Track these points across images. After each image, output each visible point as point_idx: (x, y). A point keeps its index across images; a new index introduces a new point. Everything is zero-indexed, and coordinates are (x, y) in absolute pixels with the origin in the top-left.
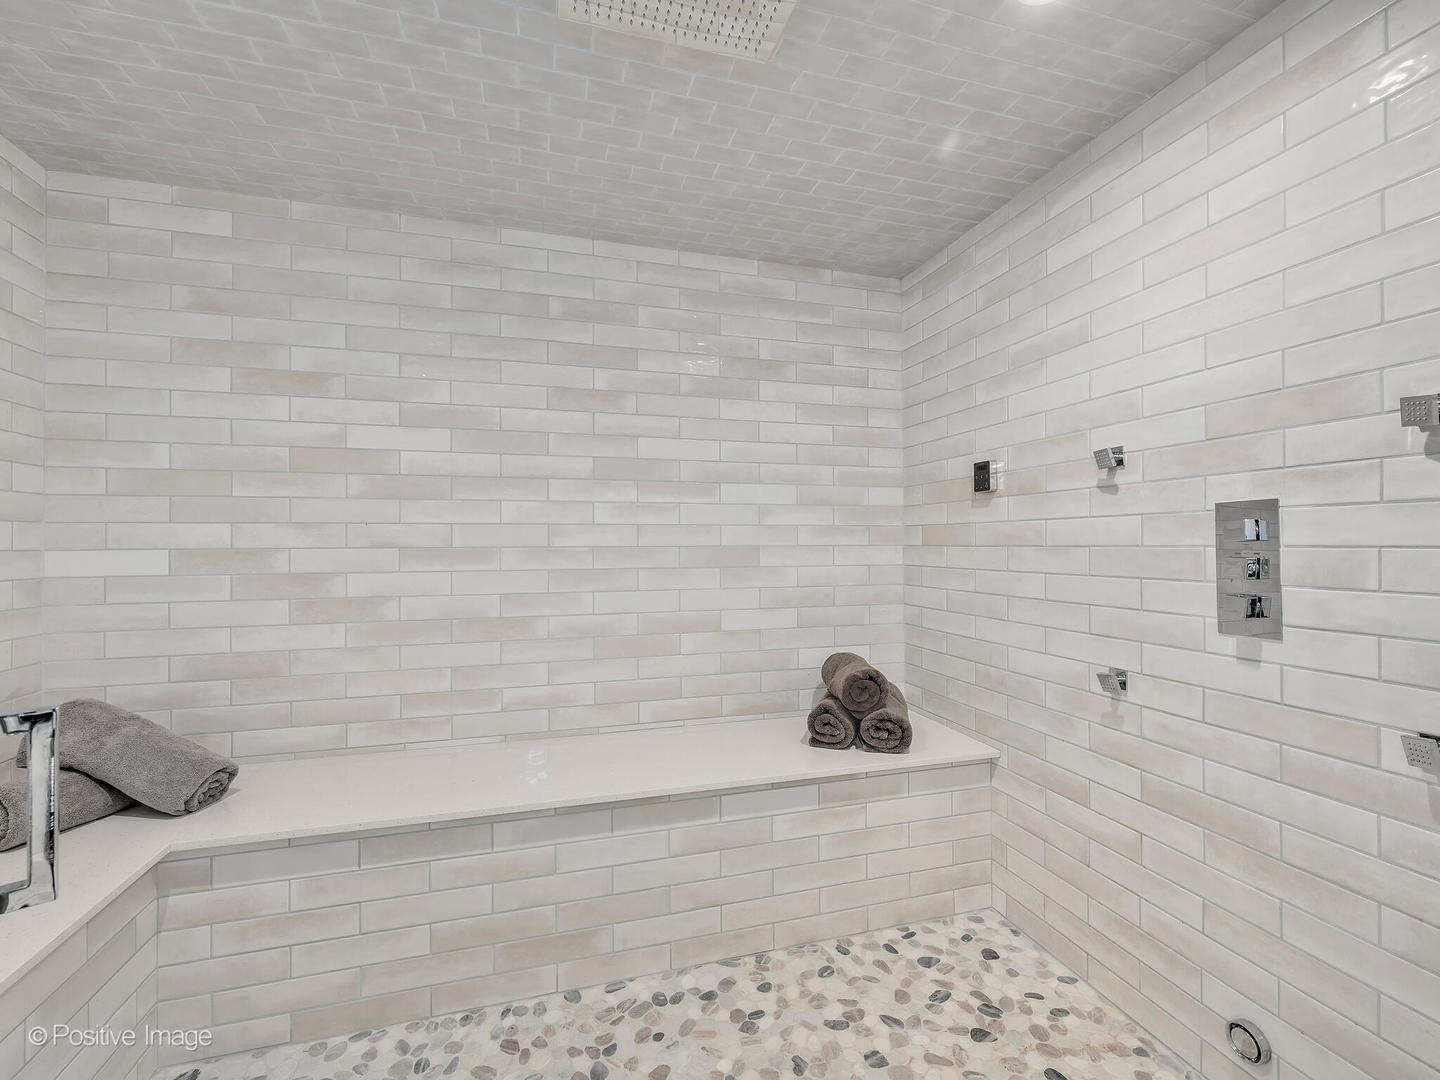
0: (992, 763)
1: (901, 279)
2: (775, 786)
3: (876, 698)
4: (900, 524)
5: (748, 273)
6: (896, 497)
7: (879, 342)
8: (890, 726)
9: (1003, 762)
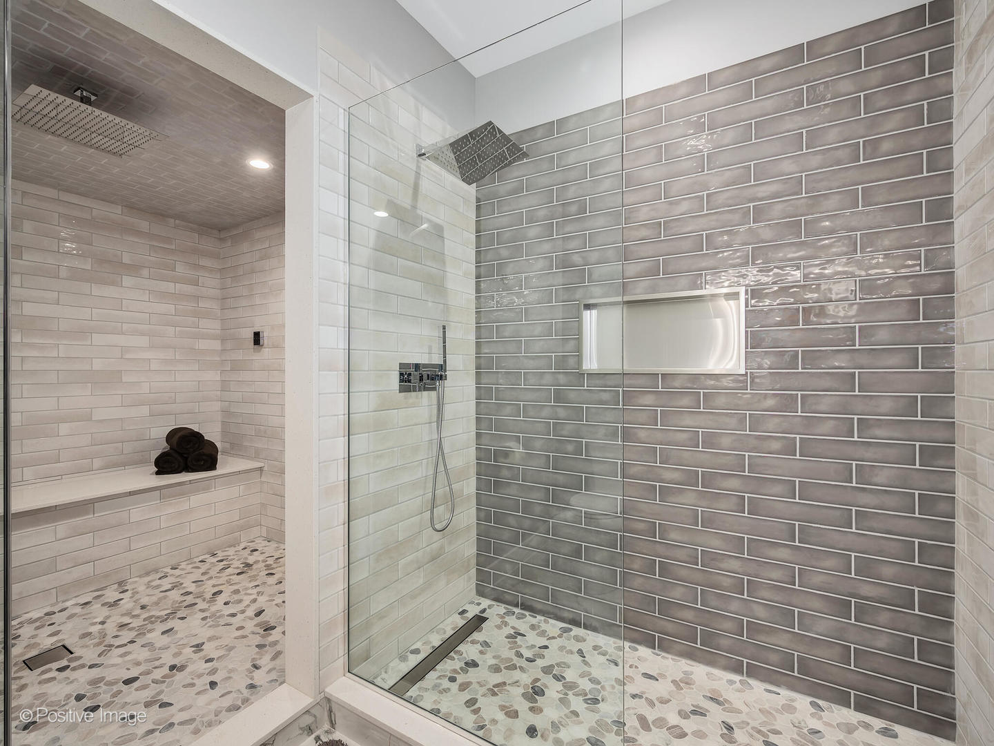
0: (261, 469)
1: (220, 231)
2: (131, 493)
3: (197, 446)
4: (218, 359)
5: (115, 212)
6: (217, 345)
7: (204, 262)
8: (204, 457)
9: (265, 469)
